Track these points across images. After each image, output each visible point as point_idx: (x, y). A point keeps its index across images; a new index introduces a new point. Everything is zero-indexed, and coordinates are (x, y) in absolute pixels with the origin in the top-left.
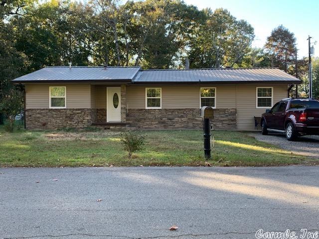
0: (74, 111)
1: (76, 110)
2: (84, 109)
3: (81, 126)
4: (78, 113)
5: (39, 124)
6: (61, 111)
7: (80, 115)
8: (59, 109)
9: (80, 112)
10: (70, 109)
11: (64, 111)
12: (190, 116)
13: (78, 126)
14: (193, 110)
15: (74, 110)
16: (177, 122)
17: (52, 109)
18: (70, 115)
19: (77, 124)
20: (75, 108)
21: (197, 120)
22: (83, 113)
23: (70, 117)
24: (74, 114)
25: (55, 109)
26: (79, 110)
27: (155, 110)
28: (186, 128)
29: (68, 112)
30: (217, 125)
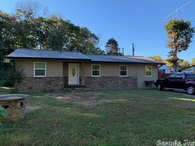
0: (52, 79)
1: (54, 78)
2: (59, 77)
3: (56, 88)
4: (55, 80)
5: (26, 88)
6: (43, 78)
7: (56, 81)
8: (41, 77)
9: (56, 79)
10: (49, 78)
11: (45, 78)
12: (116, 81)
13: (54, 88)
14: (117, 77)
15: (52, 77)
16: (109, 84)
17: (36, 77)
18: (49, 81)
19: (54, 87)
20: (53, 76)
21: (119, 83)
22: (58, 80)
23: (49, 83)
24: (52, 80)
25: (39, 77)
26: (55, 78)
27: (97, 77)
28: (113, 87)
29: (48, 79)
30: (129, 86)
